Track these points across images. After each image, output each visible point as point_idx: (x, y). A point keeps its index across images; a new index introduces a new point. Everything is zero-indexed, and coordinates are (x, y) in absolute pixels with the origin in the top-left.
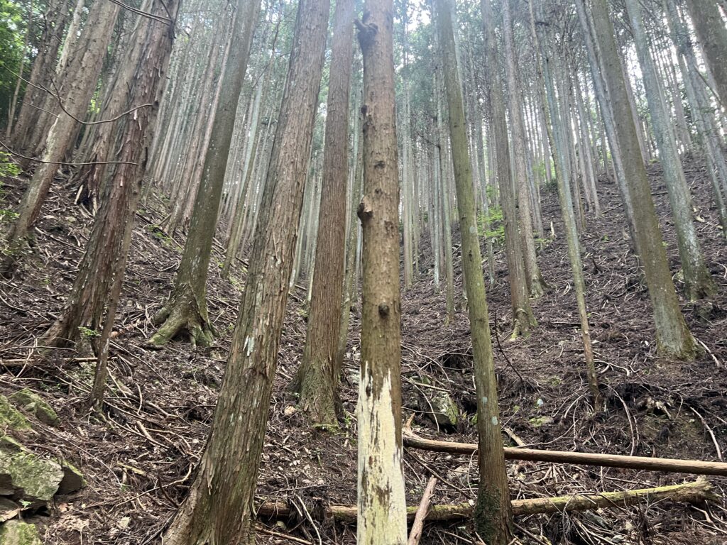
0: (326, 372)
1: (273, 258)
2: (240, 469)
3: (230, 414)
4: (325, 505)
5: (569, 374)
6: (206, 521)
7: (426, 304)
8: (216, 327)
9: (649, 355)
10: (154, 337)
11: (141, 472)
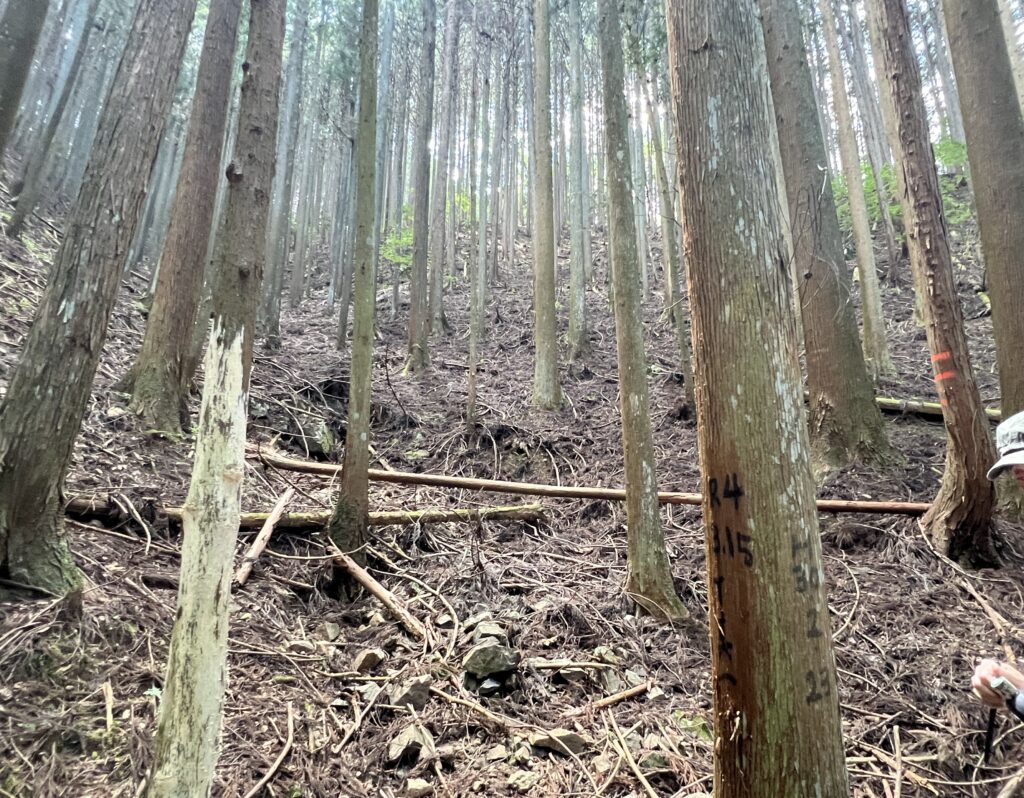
0: (171, 375)
1: (108, 212)
3: (34, 385)
4: (157, 507)
5: (452, 413)
7: (315, 325)
9: (525, 403)
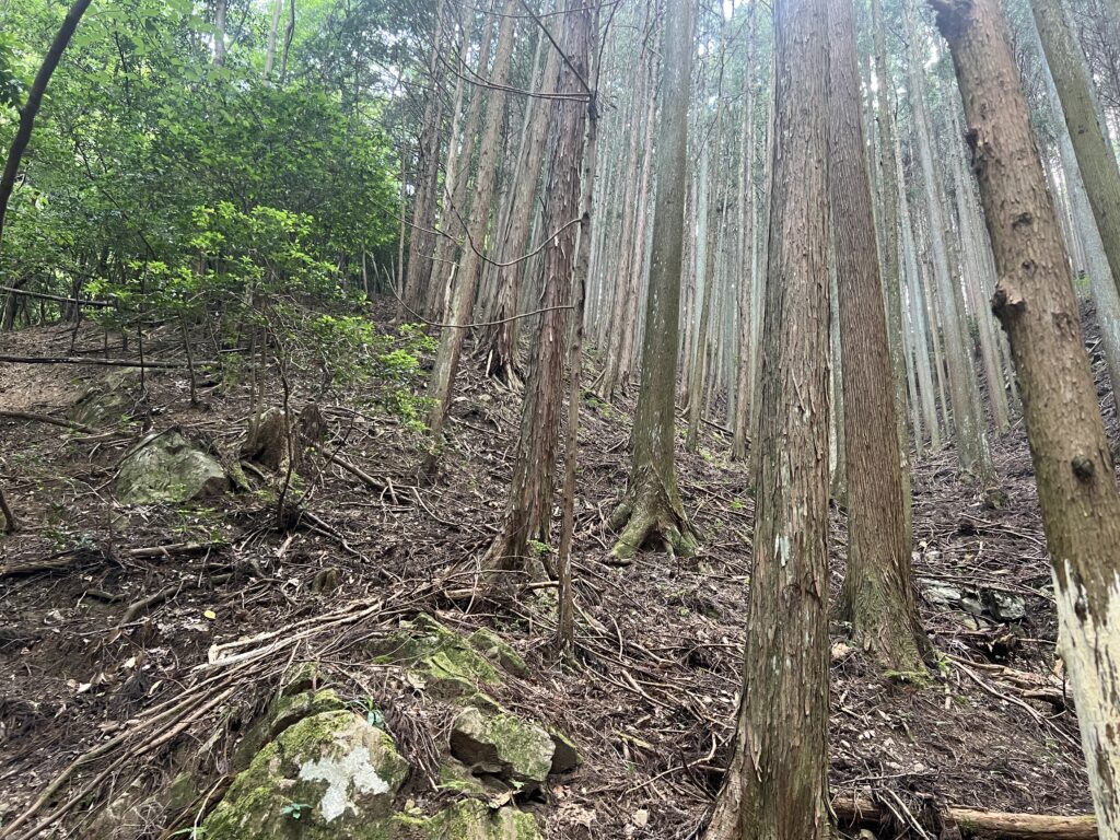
0: (892, 586)
1: (797, 410)
2: (801, 742)
3: (770, 656)
4: (939, 807)
6: (761, 822)
8: (697, 526)
10: (616, 547)
11: (646, 745)
